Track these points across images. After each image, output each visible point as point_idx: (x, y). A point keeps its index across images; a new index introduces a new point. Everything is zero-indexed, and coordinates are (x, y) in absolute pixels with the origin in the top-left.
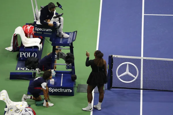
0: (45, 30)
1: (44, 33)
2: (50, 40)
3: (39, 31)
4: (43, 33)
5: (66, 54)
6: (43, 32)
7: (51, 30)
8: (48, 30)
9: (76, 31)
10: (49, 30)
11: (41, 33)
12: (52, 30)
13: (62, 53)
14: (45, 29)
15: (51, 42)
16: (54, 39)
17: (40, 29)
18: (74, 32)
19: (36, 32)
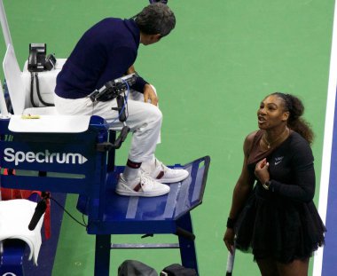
0: (55, 158)
1: (50, 174)
2: (81, 207)
3: (25, 165)
4: (43, 174)
5: (159, 270)
6: (43, 169)
7: (82, 160)
8: (66, 159)
9: (203, 159)
10: (74, 156)
11: (35, 173)
12: (85, 160)
13: (139, 269)
14: (51, 152)
15: (86, 218)
16: (96, 202)
17: (30, 157)
18: (195, 164)
19: (10, 172)
